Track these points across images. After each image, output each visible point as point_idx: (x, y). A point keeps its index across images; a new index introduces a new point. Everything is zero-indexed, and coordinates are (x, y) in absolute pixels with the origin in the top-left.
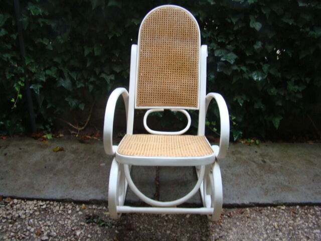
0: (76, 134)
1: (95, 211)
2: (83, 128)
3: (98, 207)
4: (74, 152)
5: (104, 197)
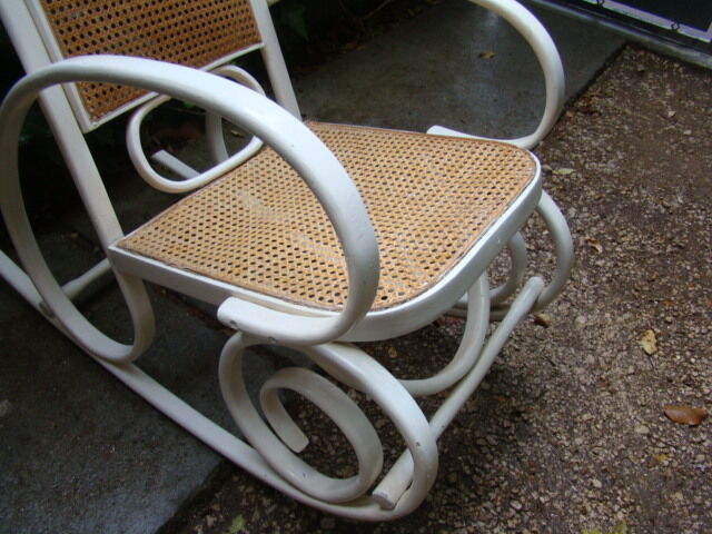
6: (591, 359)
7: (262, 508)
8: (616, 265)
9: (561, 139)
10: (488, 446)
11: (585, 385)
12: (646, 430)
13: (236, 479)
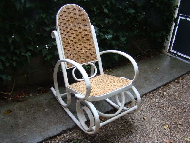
0: (9, 98)
1: (67, 137)
2: (12, 92)
3: (67, 134)
4: (20, 109)
5: (67, 127)
6: (152, 127)
7: (79, 133)
8: (166, 112)
9: (167, 87)
10: (123, 135)
11: (148, 131)
12: (157, 141)
13: (77, 128)
